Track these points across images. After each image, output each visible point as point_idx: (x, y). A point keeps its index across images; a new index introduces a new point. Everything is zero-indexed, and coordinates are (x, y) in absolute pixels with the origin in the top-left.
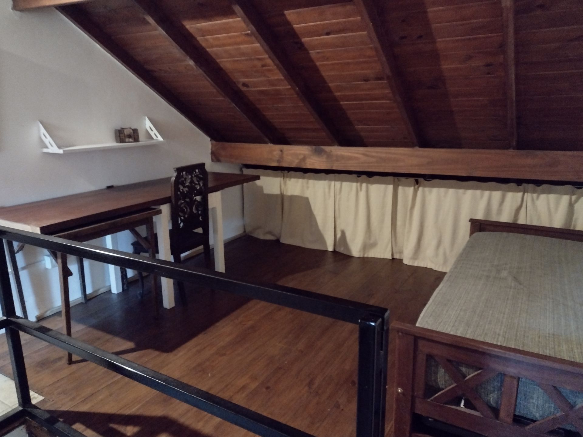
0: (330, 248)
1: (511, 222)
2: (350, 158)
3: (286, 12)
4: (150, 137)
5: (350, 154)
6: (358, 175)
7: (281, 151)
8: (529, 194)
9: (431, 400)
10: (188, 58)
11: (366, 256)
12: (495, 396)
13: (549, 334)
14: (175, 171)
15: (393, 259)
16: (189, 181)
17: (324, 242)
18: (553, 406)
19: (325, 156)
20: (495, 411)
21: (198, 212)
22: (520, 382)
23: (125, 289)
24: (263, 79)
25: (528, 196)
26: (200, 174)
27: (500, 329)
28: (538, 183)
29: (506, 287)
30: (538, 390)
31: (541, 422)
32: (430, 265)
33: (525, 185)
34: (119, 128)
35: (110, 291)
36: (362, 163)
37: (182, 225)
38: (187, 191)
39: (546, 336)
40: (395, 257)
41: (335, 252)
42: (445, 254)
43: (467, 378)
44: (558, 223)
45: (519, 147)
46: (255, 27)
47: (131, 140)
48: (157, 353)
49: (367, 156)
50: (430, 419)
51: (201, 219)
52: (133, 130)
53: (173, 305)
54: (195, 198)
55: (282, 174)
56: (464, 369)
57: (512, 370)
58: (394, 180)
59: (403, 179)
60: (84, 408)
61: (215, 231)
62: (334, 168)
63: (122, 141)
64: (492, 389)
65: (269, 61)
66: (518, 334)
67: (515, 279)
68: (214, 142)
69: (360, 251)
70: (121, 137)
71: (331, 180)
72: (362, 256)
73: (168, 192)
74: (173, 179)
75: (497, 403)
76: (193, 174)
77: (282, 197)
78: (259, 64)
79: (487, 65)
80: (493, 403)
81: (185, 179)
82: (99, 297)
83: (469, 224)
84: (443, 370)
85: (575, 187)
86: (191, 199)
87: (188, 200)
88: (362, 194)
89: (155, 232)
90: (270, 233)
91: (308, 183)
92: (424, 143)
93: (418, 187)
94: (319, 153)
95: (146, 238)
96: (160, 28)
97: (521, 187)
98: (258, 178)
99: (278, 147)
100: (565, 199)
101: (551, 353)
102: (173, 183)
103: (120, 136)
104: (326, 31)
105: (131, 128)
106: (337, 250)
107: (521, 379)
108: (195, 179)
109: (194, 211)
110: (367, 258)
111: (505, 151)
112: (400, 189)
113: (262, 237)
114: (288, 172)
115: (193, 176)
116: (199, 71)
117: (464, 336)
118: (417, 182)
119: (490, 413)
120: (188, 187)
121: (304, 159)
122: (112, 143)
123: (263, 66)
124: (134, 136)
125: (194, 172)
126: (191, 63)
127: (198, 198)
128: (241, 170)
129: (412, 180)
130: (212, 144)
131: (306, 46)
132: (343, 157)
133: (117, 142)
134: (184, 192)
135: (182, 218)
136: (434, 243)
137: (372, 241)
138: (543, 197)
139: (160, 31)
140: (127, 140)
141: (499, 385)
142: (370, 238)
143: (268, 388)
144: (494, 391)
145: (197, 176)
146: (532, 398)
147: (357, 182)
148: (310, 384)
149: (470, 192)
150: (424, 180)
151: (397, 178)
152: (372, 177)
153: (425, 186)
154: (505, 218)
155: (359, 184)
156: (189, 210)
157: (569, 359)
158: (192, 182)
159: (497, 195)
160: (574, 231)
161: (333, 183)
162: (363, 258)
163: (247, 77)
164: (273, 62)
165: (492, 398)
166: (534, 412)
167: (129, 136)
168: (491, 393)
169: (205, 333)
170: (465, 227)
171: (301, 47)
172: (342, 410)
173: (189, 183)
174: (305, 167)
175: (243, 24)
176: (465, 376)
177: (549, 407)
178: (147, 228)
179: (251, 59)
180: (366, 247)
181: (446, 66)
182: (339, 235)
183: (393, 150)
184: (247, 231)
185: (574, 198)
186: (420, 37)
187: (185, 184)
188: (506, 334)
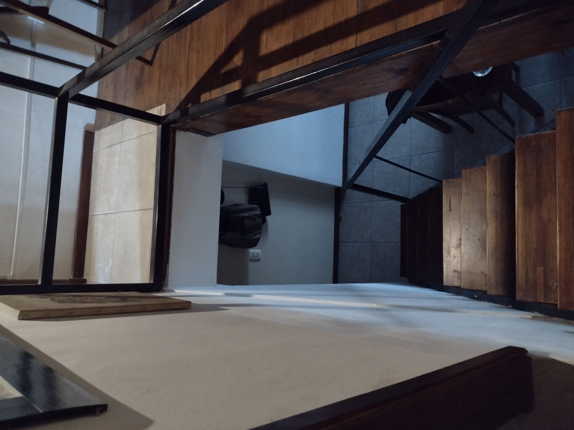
60: (194, 82)
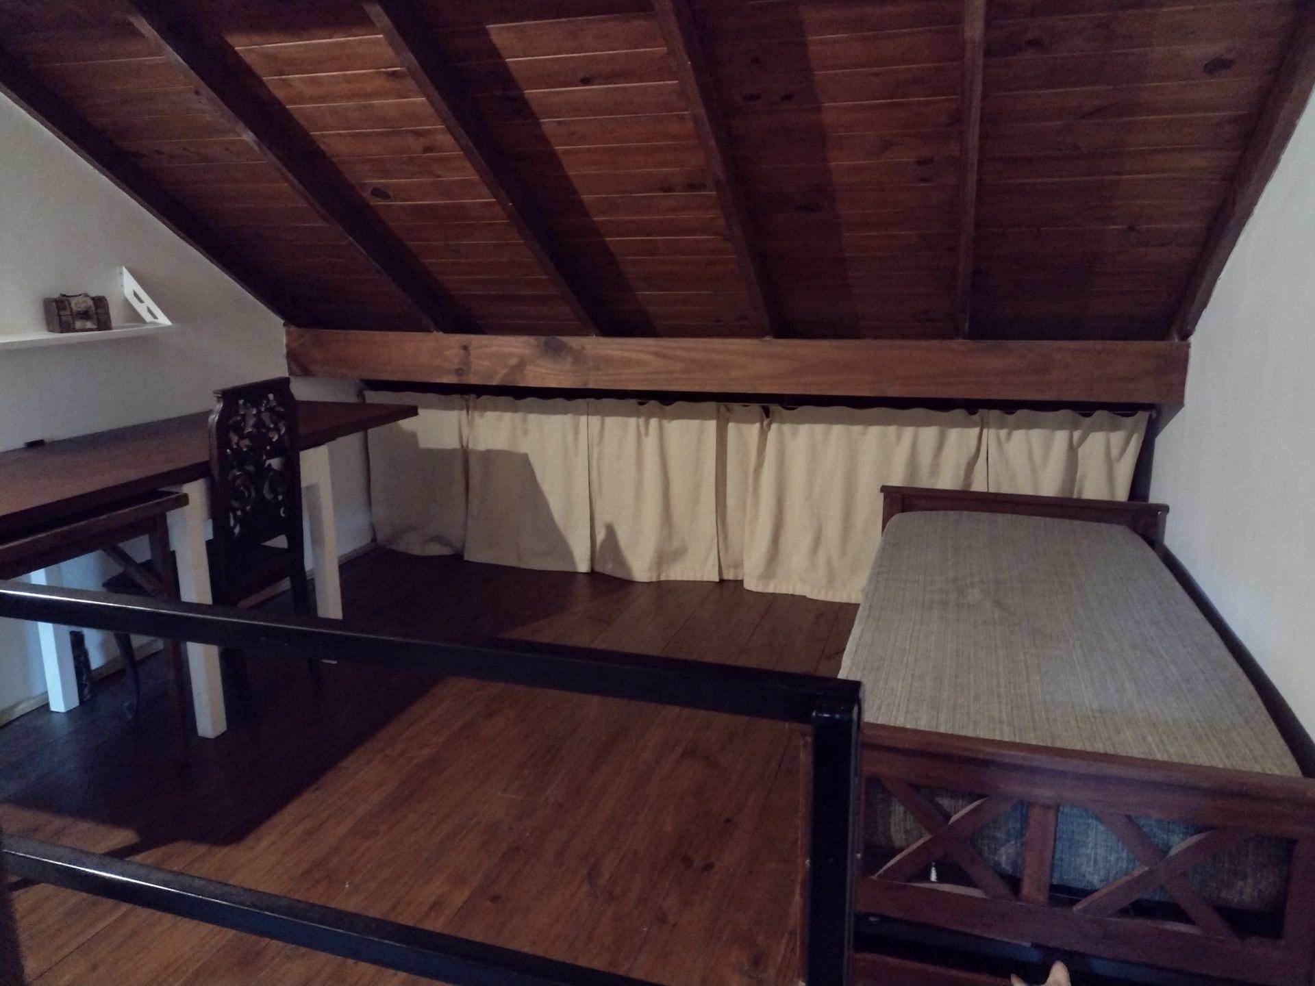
0: (583, 567)
1: (958, 488)
2: (628, 363)
3: (491, 27)
4: (137, 318)
5: (626, 354)
6: (641, 401)
7: (465, 348)
8: (992, 431)
9: (879, 876)
10: (240, 126)
11: (663, 578)
12: (1011, 851)
13: (1092, 711)
14: (218, 397)
15: (722, 581)
16: (252, 421)
17: (567, 553)
18: (1125, 856)
19: (569, 359)
20: (1013, 883)
21: (276, 498)
22: (1059, 815)
23: (85, 699)
24: (427, 179)
25: (990, 434)
26: (279, 404)
27: (1000, 711)
28: (1008, 407)
29: (985, 622)
30: (1097, 826)
31: (1105, 891)
32: (799, 589)
33: (983, 412)
34: (56, 295)
35: (45, 707)
36: (653, 373)
37: (237, 530)
38: (247, 446)
39: (1088, 717)
40: (726, 577)
41: (593, 574)
42: (829, 563)
43: (953, 819)
44: (1049, 487)
45: (976, 334)
46: (417, 58)
47: (89, 325)
48: (201, 849)
49: (664, 356)
50: (872, 919)
51: (283, 515)
52: (93, 299)
53: (222, 727)
54: (268, 462)
55: (463, 402)
56: (945, 802)
57: (1044, 793)
58: (718, 411)
59: (737, 407)
61: (317, 541)
62: (591, 386)
63: (65, 327)
64: (1004, 837)
65: (446, 140)
66: (1036, 716)
67: (999, 604)
68: (293, 328)
69: (650, 569)
70: (64, 318)
71: (578, 412)
72: (654, 579)
73: (200, 450)
74: (214, 418)
75: (1015, 864)
76: (261, 405)
77: (465, 454)
78: (416, 145)
79: (922, 162)
80: (1006, 866)
81: (244, 416)
82: (17, 723)
83: (880, 499)
84: (902, 809)
85: (1081, 414)
86: (259, 465)
87: (250, 468)
88: (650, 443)
89: (171, 550)
90: (438, 539)
91: (525, 421)
92: (784, 329)
93: (769, 425)
94: (556, 351)
95: (147, 566)
96: (169, 49)
97: (976, 417)
98: (411, 411)
99: (456, 339)
100: (1060, 438)
101: (1108, 749)
102: (214, 430)
103: (59, 316)
104: (580, 75)
105: (86, 295)
106: (599, 569)
107: (1061, 809)
108: (266, 417)
109: (269, 496)
110: (667, 582)
111: (946, 343)
112: (731, 427)
113: (417, 551)
114: (478, 398)
115: (263, 409)
116: (269, 159)
117: (934, 730)
118: (767, 413)
119: (1003, 889)
120: (250, 436)
121: (520, 367)
122: (39, 334)
123: (427, 149)
124: (97, 313)
125: (265, 402)
126: (248, 137)
127: (275, 463)
128: (360, 394)
129: (756, 408)
130: (288, 333)
131: (535, 108)
132: (610, 361)
133: (51, 329)
134: (241, 449)
135: (239, 513)
136: (807, 541)
137: (676, 544)
138: (1019, 435)
139: (171, 55)
140: (78, 324)
141: (1018, 826)
142: (670, 537)
143: (495, 899)
144: (1008, 841)
145: (271, 410)
146: (1085, 845)
147: (638, 415)
148: (592, 876)
149: (874, 431)
150: (782, 409)
151: (725, 405)
152: (671, 404)
153: (782, 421)
154: (947, 481)
155: (642, 420)
156: (253, 494)
157: (1142, 756)
158: (259, 424)
159: (929, 434)
160: (1080, 501)
161: (583, 419)
162: (659, 584)
163: (387, 174)
164: (457, 139)
165: (1005, 856)
166: (1089, 873)
167: (85, 315)
168: (1002, 845)
169: (316, 789)
170: (870, 505)
171: (523, 108)
172: (674, 925)
173: (253, 426)
174: (522, 385)
175: (388, 52)
176: (948, 817)
177: (1118, 860)
178: (152, 542)
179: (398, 133)
180: (663, 558)
181: (839, 162)
182: (601, 536)
183: (718, 343)
184: (380, 537)
185: (1077, 434)
186: (788, 97)
187: (243, 429)
188: (1013, 720)
